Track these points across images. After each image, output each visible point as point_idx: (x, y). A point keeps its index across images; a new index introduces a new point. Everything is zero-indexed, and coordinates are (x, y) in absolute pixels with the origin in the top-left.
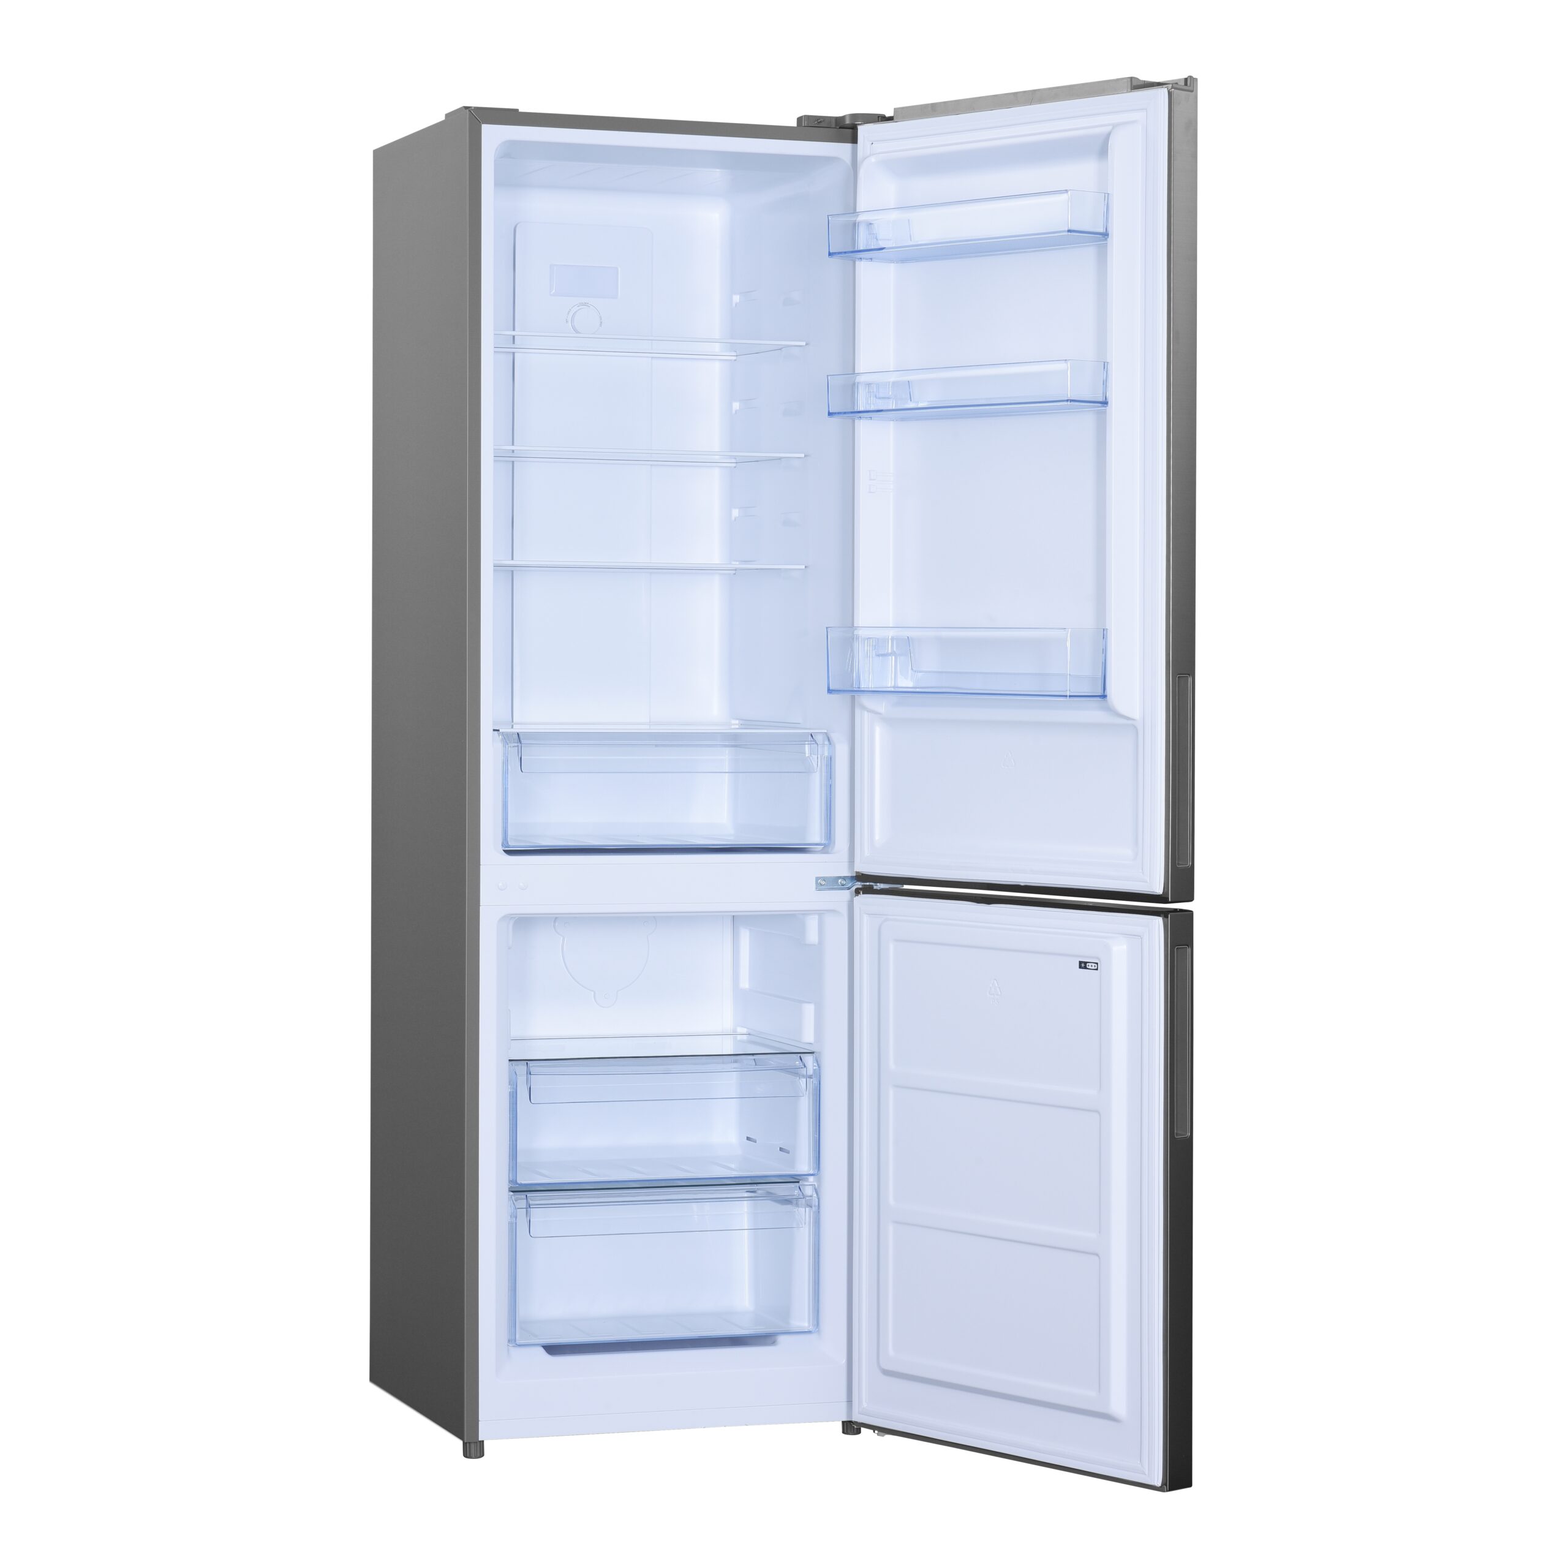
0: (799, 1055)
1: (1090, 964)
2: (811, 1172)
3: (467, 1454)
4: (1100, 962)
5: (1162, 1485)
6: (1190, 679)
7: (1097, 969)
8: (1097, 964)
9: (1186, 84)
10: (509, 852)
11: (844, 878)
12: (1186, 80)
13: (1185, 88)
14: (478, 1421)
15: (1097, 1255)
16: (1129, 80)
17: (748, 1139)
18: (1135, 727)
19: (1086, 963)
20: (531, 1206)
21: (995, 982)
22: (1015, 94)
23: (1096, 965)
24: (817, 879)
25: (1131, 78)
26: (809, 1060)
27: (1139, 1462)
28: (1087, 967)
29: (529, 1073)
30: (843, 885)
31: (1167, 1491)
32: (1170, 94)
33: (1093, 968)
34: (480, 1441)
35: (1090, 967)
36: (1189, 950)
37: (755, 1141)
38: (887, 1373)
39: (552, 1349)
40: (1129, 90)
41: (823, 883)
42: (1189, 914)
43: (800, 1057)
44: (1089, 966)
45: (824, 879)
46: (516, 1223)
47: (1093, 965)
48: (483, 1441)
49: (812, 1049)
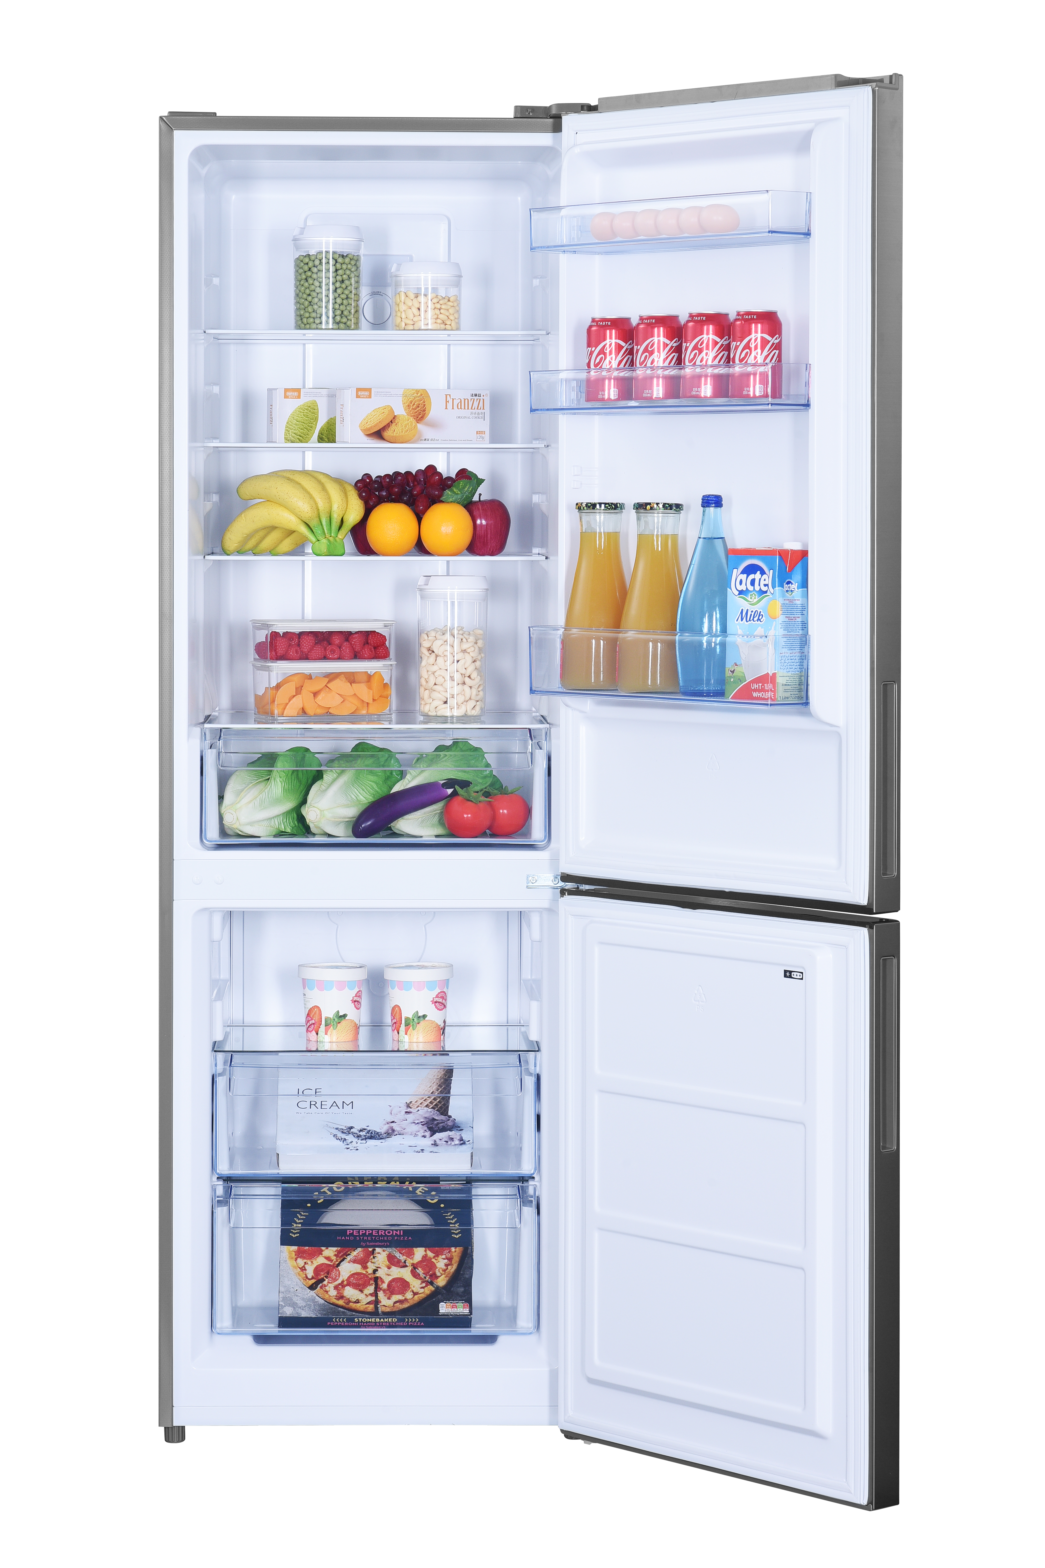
1: (795, 973)
3: (168, 1439)
4: (805, 970)
5: (868, 1503)
6: (895, 686)
7: (802, 979)
8: (802, 973)
9: (891, 82)
12: (891, 77)
13: (891, 86)
15: (803, 1269)
16: (833, 77)
18: (839, 734)
19: (791, 972)
21: (700, 987)
22: (720, 88)
23: (801, 975)
25: (836, 76)
27: (845, 1480)
28: (792, 976)
31: (873, 1510)
32: (874, 91)
33: (798, 977)
35: (795, 977)
36: (895, 961)
38: (591, 1381)
40: (833, 87)
42: (896, 924)
44: (794, 975)
47: (798, 974)
48: (183, 1428)
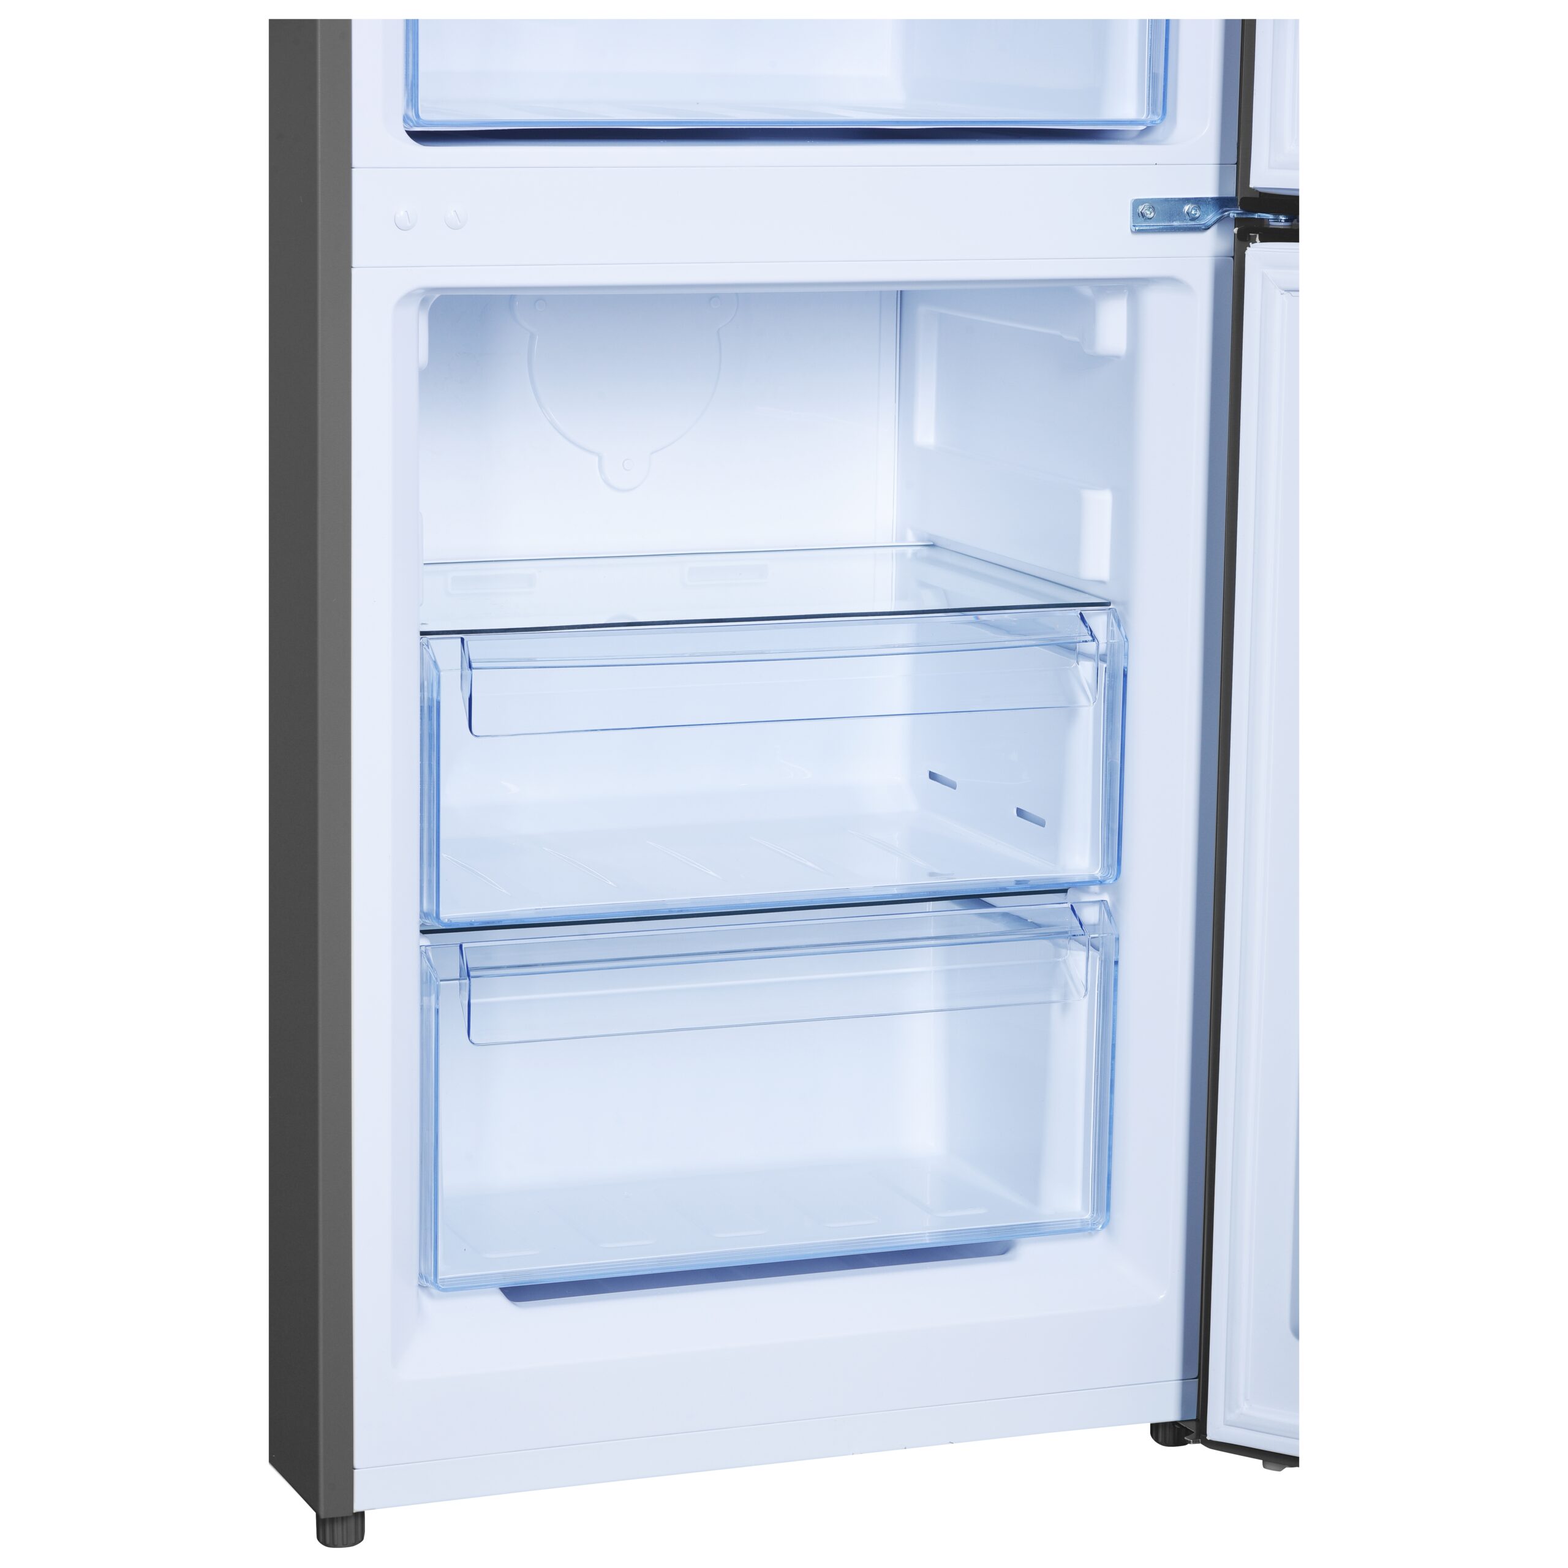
0: (1079, 609)
2: (1098, 873)
3: (326, 1538)
10: (421, 137)
11: (1198, 202)
14: (352, 1468)
17: (933, 776)
20: (472, 974)
24: (1137, 203)
26: (1099, 620)
29: (466, 665)
30: (1193, 219)
34: (357, 1513)
37: (953, 786)
39: (517, 1293)
41: (1150, 214)
43: (1081, 614)
45: (1154, 204)
46: (437, 1011)
48: (362, 1514)
49: (1102, 594)
